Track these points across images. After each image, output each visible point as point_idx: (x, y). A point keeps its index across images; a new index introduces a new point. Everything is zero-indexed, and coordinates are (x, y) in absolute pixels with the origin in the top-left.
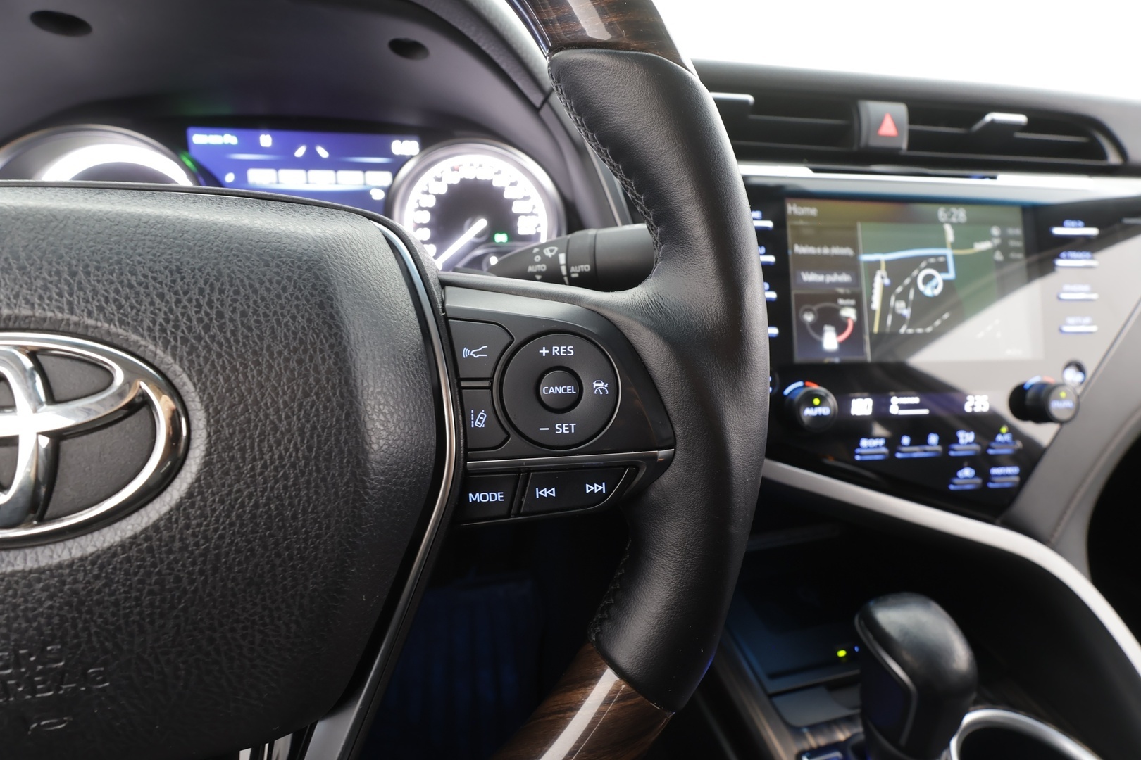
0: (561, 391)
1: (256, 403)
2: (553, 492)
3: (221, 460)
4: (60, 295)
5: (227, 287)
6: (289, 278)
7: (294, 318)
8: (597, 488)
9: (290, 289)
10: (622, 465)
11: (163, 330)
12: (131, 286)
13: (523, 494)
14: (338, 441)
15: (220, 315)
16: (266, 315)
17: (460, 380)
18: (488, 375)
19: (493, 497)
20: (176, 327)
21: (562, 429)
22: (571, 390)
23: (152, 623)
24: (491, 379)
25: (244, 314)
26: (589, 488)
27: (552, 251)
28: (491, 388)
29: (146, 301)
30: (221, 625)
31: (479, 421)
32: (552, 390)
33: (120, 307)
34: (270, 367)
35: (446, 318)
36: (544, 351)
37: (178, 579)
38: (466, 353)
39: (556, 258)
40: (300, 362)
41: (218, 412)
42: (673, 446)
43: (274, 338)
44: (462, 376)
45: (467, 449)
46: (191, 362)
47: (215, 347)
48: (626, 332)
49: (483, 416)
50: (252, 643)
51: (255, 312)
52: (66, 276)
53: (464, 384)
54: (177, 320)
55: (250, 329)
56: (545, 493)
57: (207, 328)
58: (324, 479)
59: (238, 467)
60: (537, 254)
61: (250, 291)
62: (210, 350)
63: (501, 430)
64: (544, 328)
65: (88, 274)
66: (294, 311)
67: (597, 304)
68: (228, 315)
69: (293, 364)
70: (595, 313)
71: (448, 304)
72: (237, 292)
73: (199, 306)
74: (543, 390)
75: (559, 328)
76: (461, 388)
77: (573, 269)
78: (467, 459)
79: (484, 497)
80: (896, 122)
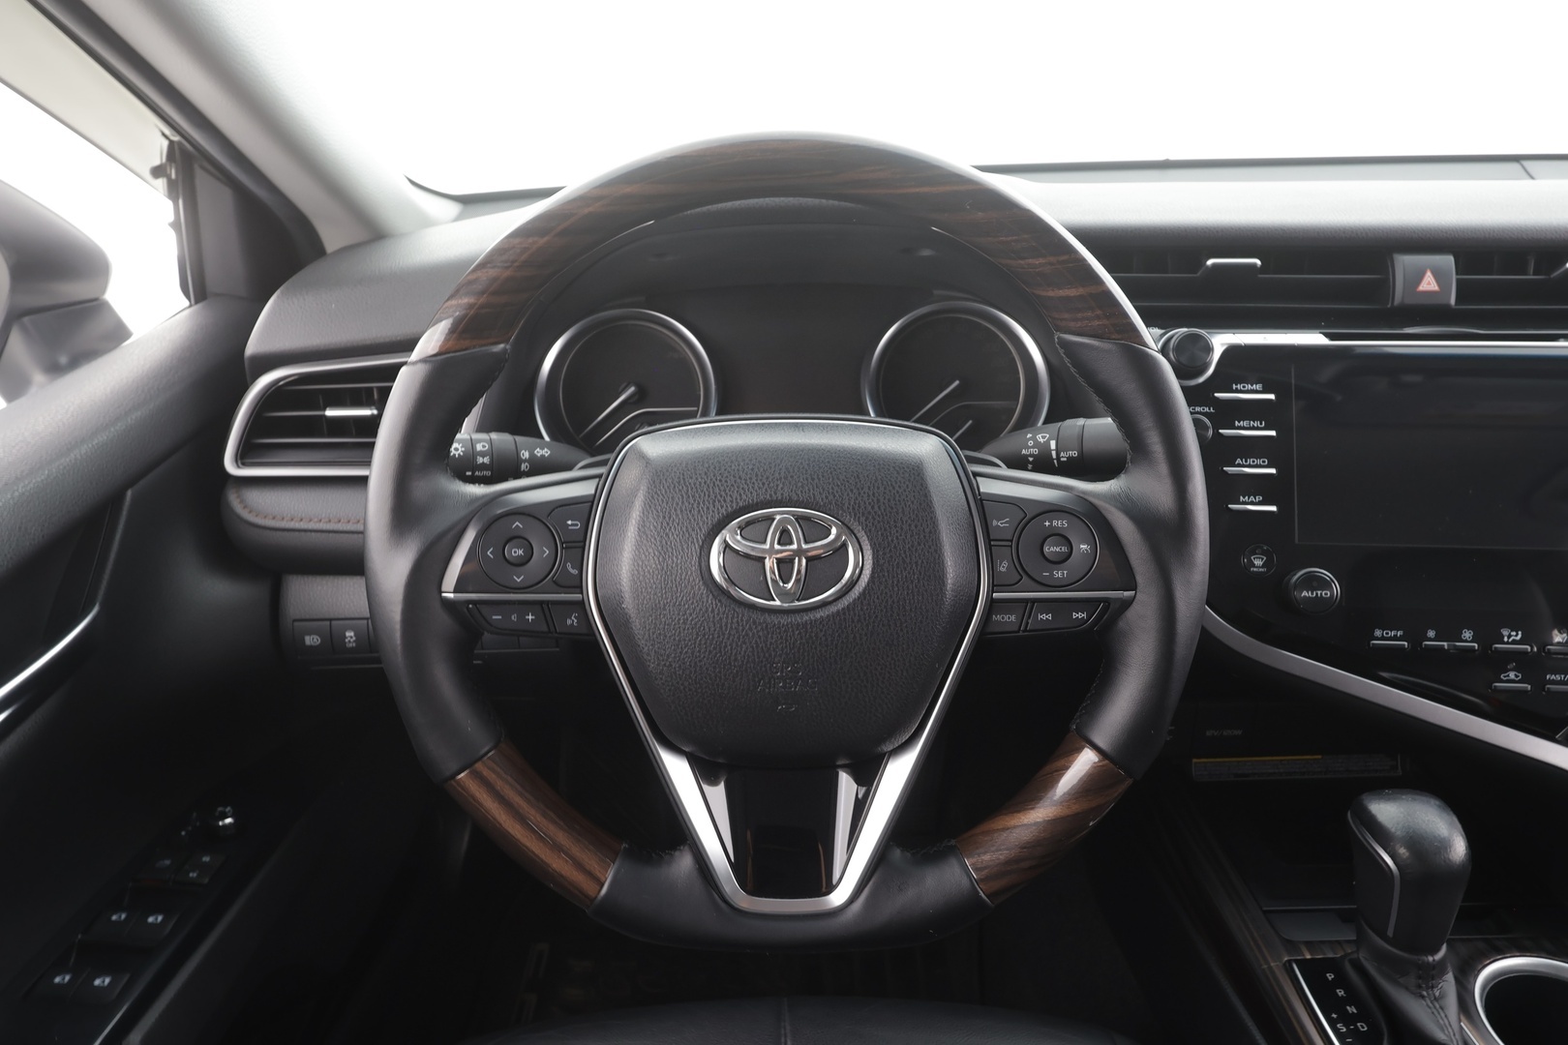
0: (1058, 550)
1: (895, 547)
2: (1049, 617)
3: (878, 576)
4: (809, 490)
5: (880, 485)
6: (909, 480)
7: (913, 502)
8: (1080, 615)
9: (910, 486)
10: (1098, 600)
11: (854, 509)
12: (838, 486)
13: (1029, 618)
14: (934, 570)
15: (878, 501)
16: (899, 501)
17: (990, 540)
18: (1010, 538)
19: (1009, 618)
20: (859, 507)
21: (1058, 574)
22: (1064, 549)
23: (841, 659)
24: (1011, 541)
25: (889, 500)
26: (1075, 615)
27: (1043, 437)
28: (1011, 546)
29: (845, 494)
30: (871, 665)
31: (1003, 567)
32: (1052, 549)
33: (834, 496)
34: (902, 529)
35: (981, 500)
36: (1047, 524)
37: (855, 637)
38: (995, 523)
39: (1048, 443)
40: (916, 526)
41: (878, 551)
42: (1134, 588)
43: (904, 514)
44: (992, 538)
45: (994, 586)
46: (867, 525)
47: (877, 517)
48: (1103, 512)
49: (1005, 564)
50: (884, 678)
51: (894, 499)
52: (810, 480)
53: (992, 543)
54: (859, 503)
55: (892, 508)
56: (1044, 617)
57: (873, 507)
58: (926, 591)
59: (886, 581)
60: (1030, 439)
61: (891, 488)
62: (874, 519)
63: (1017, 574)
64: (1047, 508)
65: (819, 479)
66: (913, 499)
67: (1084, 492)
68: (882, 500)
69: (913, 527)
70: (1082, 499)
71: (981, 490)
72: (885, 489)
73: (869, 496)
74: (1046, 549)
75: (1055, 508)
76: (991, 546)
77: (1062, 454)
78: (993, 592)
79: (1003, 618)
80: (1437, 275)
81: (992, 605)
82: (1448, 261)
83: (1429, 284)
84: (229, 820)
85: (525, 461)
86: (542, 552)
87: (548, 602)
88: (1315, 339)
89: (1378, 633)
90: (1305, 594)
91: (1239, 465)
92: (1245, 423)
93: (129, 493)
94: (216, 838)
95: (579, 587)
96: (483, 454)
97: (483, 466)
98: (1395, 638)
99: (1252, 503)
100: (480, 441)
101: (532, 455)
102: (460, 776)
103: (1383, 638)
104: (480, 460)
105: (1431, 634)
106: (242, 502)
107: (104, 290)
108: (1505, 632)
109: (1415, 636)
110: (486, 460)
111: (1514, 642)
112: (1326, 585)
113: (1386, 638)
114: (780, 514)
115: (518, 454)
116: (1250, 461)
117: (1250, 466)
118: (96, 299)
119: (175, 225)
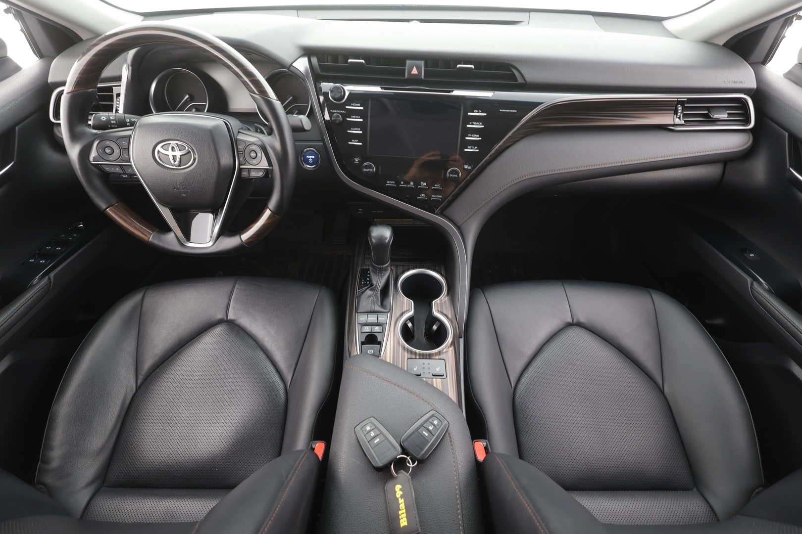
1: (204, 153)
5: (199, 135)
6: (207, 134)
8: (261, 173)
10: (265, 169)
12: (187, 135)
13: (250, 173)
17: (238, 152)
18: (242, 151)
19: (245, 173)
21: (254, 162)
22: (255, 155)
23: (194, 183)
28: (243, 154)
31: (241, 159)
35: (236, 140)
36: (251, 147)
38: (239, 147)
41: (199, 154)
42: (272, 166)
43: (205, 144)
45: (240, 164)
48: (265, 145)
52: (179, 133)
56: (253, 173)
61: (202, 136)
63: (245, 161)
64: (251, 143)
65: (182, 133)
67: (262, 139)
70: (261, 141)
71: (237, 137)
73: (195, 138)
74: (251, 155)
75: (253, 143)
78: (240, 166)
80: (418, 69)
81: (240, 170)
82: (422, 63)
83: (415, 71)
84: (81, 225)
85: (128, 122)
86: (117, 151)
87: (122, 165)
88: (377, 89)
89: (388, 182)
90: (365, 170)
91: (352, 130)
92: (354, 117)
93: (17, 128)
94: (79, 230)
95: (129, 161)
96: (113, 120)
97: (113, 124)
98: (393, 184)
99: (355, 142)
100: (112, 116)
101: (130, 120)
102: (107, 210)
103: (389, 184)
104: (112, 122)
105: (402, 183)
106: (58, 131)
107: (7, 54)
108: (422, 183)
109: (398, 183)
110: (114, 122)
111: (424, 186)
112: (371, 167)
113: (390, 183)
114: (173, 142)
115: (125, 119)
116: (355, 129)
117: (355, 130)
118: (5, 57)
119: (22, 30)
